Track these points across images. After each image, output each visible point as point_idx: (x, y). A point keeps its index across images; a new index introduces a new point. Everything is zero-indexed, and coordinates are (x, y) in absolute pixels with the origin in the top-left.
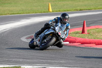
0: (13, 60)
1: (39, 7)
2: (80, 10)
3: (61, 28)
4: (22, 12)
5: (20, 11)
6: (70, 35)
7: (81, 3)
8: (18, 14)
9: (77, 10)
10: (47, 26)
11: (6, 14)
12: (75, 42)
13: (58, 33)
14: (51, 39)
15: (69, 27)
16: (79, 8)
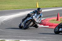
0: (15, 36)
1: (31, 5)
2: (56, 6)
3: (36, 17)
4: (21, 8)
5: (19, 7)
6: (50, 22)
7: (56, 2)
8: (18, 9)
9: (54, 6)
10: (29, 15)
11: (11, 9)
12: (52, 26)
13: (34, 20)
14: (30, 23)
15: (42, 16)
16: (55, 5)
